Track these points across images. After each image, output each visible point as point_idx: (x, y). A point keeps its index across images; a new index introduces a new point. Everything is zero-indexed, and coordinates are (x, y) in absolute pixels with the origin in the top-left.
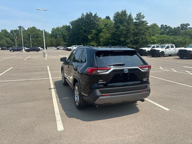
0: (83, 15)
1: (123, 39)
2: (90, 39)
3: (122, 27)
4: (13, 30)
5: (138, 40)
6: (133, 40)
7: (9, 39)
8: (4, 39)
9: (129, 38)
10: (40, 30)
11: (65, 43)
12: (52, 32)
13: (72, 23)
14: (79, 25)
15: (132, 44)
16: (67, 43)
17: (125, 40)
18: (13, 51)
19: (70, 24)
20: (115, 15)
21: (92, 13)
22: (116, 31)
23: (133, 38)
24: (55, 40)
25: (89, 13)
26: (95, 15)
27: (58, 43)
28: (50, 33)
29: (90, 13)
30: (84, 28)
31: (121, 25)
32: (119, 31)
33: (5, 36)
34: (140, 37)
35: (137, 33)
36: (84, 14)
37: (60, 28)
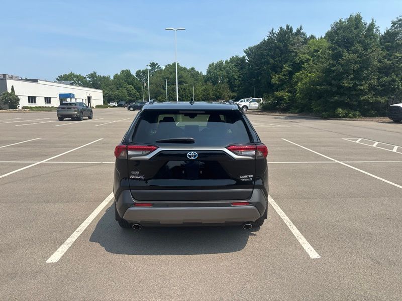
0: (272, 33)
1: (350, 83)
2: (275, 84)
3: (347, 56)
4: (140, 71)
5: (390, 84)
6: (376, 84)
7: (133, 87)
8: (124, 87)
9: (366, 79)
10: (187, 69)
11: (231, 94)
12: (209, 72)
13: (250, 52)
14: (262, 54)
15: (373, 93)
16: (235, 94)
17: (355, 86)
18: (134, 110)
19: (245, 54)
20: (332, 28)
21: (291, 27)
22: (334, 66)
23: (378, 79)
24: (214, 88)
25: (285, 28)
26: (299, 31)
27: (218, 94)
28: (205, 73)
29: (288, 27)
30: (272, 61)
31: (345, 50)
32: (339, 64)
33: (126, 81)
34: (397, 76)
35: (389, 69)
36: (274, 32)
37: (224, 62)
